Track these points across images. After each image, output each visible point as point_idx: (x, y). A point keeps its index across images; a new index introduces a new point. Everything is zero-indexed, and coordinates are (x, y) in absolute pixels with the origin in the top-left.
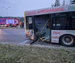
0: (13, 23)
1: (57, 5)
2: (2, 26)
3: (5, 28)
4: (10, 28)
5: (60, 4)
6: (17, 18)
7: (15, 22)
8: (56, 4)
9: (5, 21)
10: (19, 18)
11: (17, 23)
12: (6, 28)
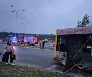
0: (32, 41)
1: (86, 22)
2: (19, 43)
3: (22, 46)
4: (28, 47)
5: (89, 22)
6: (36, 36)
7: (34, 40)
8: (84, 21)
9: (24, 38)
10: (38, 36)
11: (36, 41)
12: (24, 46)
